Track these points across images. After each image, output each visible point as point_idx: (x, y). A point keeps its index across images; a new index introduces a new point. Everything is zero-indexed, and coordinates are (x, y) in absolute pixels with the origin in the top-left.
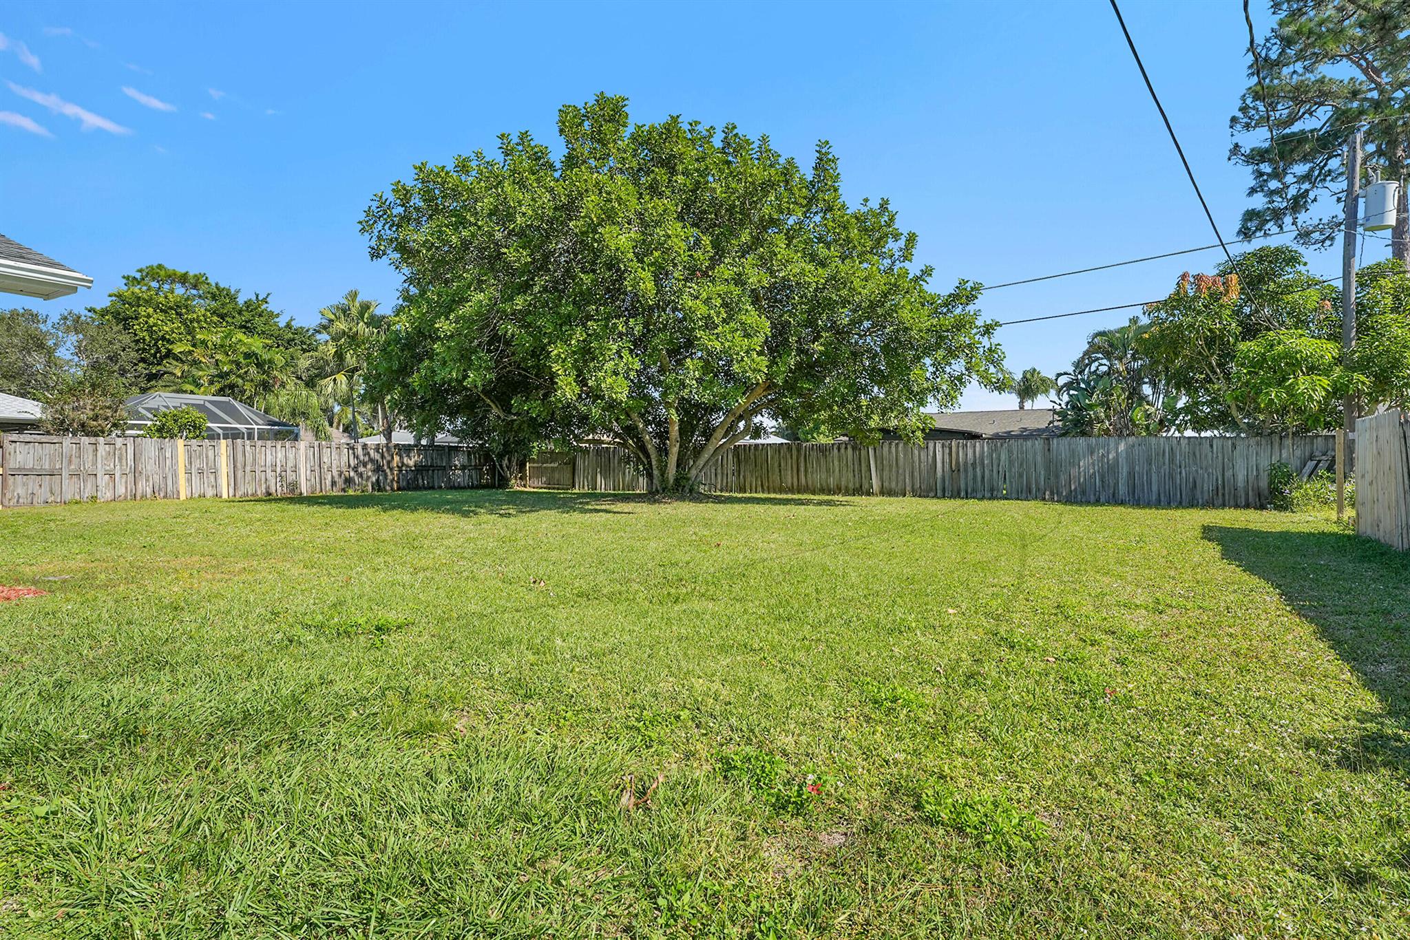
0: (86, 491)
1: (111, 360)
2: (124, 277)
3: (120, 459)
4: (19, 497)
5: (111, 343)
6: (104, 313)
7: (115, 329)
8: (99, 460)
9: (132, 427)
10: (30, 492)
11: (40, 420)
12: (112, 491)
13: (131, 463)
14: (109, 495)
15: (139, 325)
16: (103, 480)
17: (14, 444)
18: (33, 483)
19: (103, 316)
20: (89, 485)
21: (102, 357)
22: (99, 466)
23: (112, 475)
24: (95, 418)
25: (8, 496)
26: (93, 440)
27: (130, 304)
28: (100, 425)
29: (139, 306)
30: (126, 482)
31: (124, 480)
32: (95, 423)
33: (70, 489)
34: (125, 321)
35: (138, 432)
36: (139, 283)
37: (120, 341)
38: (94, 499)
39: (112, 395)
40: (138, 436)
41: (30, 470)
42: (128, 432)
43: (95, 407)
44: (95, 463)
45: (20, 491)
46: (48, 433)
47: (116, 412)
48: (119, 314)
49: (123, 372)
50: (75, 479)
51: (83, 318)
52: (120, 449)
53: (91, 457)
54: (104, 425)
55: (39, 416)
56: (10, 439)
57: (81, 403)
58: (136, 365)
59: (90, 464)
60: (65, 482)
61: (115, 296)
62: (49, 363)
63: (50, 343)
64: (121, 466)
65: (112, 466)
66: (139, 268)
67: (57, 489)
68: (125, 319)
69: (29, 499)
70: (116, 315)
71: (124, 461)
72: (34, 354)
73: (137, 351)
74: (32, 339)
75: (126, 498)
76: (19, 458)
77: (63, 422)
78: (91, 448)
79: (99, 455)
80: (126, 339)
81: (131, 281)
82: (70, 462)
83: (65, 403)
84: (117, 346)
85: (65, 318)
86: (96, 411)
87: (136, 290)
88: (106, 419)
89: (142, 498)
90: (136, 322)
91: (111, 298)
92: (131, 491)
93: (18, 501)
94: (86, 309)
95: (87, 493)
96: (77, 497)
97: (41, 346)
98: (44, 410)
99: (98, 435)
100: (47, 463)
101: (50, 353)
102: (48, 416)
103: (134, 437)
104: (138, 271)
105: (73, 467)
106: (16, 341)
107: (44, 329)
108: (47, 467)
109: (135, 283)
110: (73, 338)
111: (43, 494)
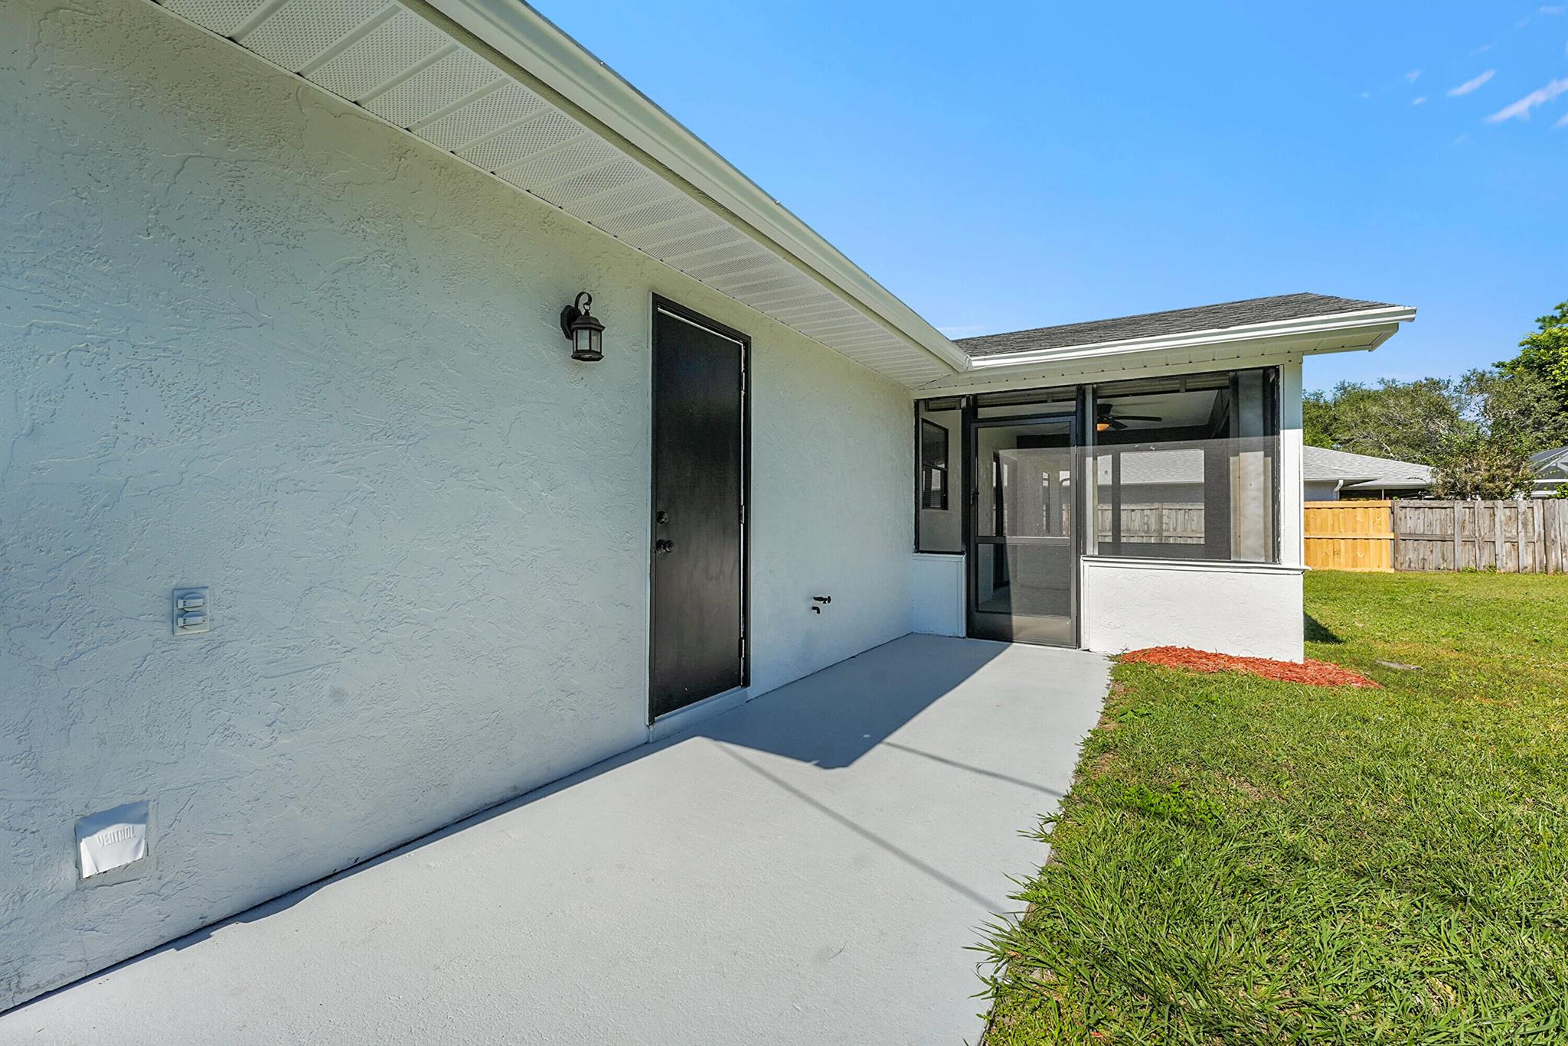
0: (1483, 559)
1: (1523, 414)
2: (1538, 320)
3: (1525, 525)
4: (1410, 562)
5: (1521, 395)
6: (1514, 365)
7: (1527, 379)
8: (1497, 526)
9: (1541, 487)
10: (1421, 557)
11: (1431, 486)
12: (1515, 561)
13: (1539, 528)
14: (1511, 565)
15: (1559, 368)
16: (1503, 549)
17: (1404, 510)
18: (1424, 548)
19: (1513, 369)
20: (1486, 552)
21: (1512, 413)
22: (1498, 532)
23: (1514, 544)
24: (1492, 479)
25: (1400, 559)
26: (1489, 503)
27: (1548, 348)
28: (1497, 487)
29: (1558, 347)
30: (1534, 552)
31: (1530, 550)
32: (1491, 485)
33: (1463, 557)
34: (1541, 369)
35: (1549, 493)
36: (1558, 321)
37: (1533, 391)
38: (1492, 568)
39: (1512, 452)
40: (1550, 497)
41: (1420, 535)
42: (1535, 493)
43: (1491, 467)
44: (1492, 528)
45: (1411, 555)
46: (1439, 498)
47: (1518, 470)
48: (1533, 362)
49: (1538, 425)
50: (1469, 546)
51: (1488, 375)
52: (1524, 513)
53: (1487, 523)
54: (1502, 486)
55: (1428, 481)
56: (1401, 505)
57: (1475, 464)
58: (1554, 415)
59: (1487, 530)
60: (1458, 549)
61: (1527, 343)
62: (1451, 428)
63: (1454, 407)
64: (1526, 532)
65: (1514, 532)
66: (1558, 304)
67: (1449, 556)
68: (1540, 367)
69: (1421, 565)
70: (1529, 365)
71: (1530, 527)
72: (1436, 421)
73: (1556, 399)
74: (1434, 406)
75: (1533, 570)
76: (1410, 523)
77: (1454, 486)
78: (1488, 513)
79: (1497, 519)
80: (1542, 388)
81: (1546, 322)
82: (1463, 527)
83: (1456, 466)
84: (1531, 396)
85: (1469, 379)
86: (1492, 472)
87: (1555, 330)
88: (1506, 479)
89: (1556, 571)
90: (1554, 366)
91: (1523, 348)
92: (1541, 562)
93: (1409, 566)
94: (1493, 365)
95: (1485, 561)
96: (1473, 566)
97: (1443, 412)
98: (1434, 474)
99: (1496, 498)
100: (1438, 529)
101: (1453, 417)
102: (1439, 479)
103: (1544, 498)
104: (1557, 308)
105: (1466, 533)
106: (1418, 410)
107: (1446, 394)
108: (1438, 533)
109: (1554, 323)
110: (1478, 398)
111: (1435, 559)
